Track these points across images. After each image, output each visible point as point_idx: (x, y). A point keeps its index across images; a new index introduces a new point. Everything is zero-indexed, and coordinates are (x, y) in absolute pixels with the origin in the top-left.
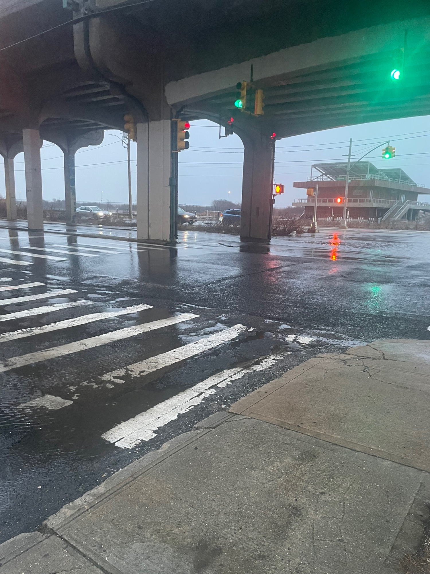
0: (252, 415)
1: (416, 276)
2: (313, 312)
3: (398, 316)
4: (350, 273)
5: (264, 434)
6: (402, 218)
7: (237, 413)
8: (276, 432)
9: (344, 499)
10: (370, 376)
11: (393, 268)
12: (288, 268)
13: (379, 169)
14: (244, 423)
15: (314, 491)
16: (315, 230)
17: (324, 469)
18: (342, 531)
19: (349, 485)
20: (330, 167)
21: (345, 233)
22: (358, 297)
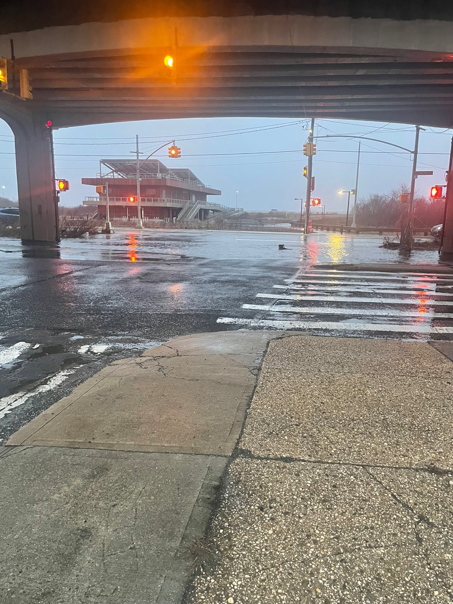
0: (34, 443)
1: (206, 273)
2: (108, 318)
3: (191, 312)
4: (146, 274)
5: (50, 460)
6: (195, 218)
7: (17, 445)
8: (64, 455)
9: (136, 504)
10: (165, 374)
11: (186, 266)
12: (79, 272)
13: (168, 168)
14: (25, 454)
15: (105, 506)
16: (110, 230)
17: (116, 480)
18: (134, 538)
19: (141, 489)
20: (120, 164)
21: (142, 233)
22: (154, 298)
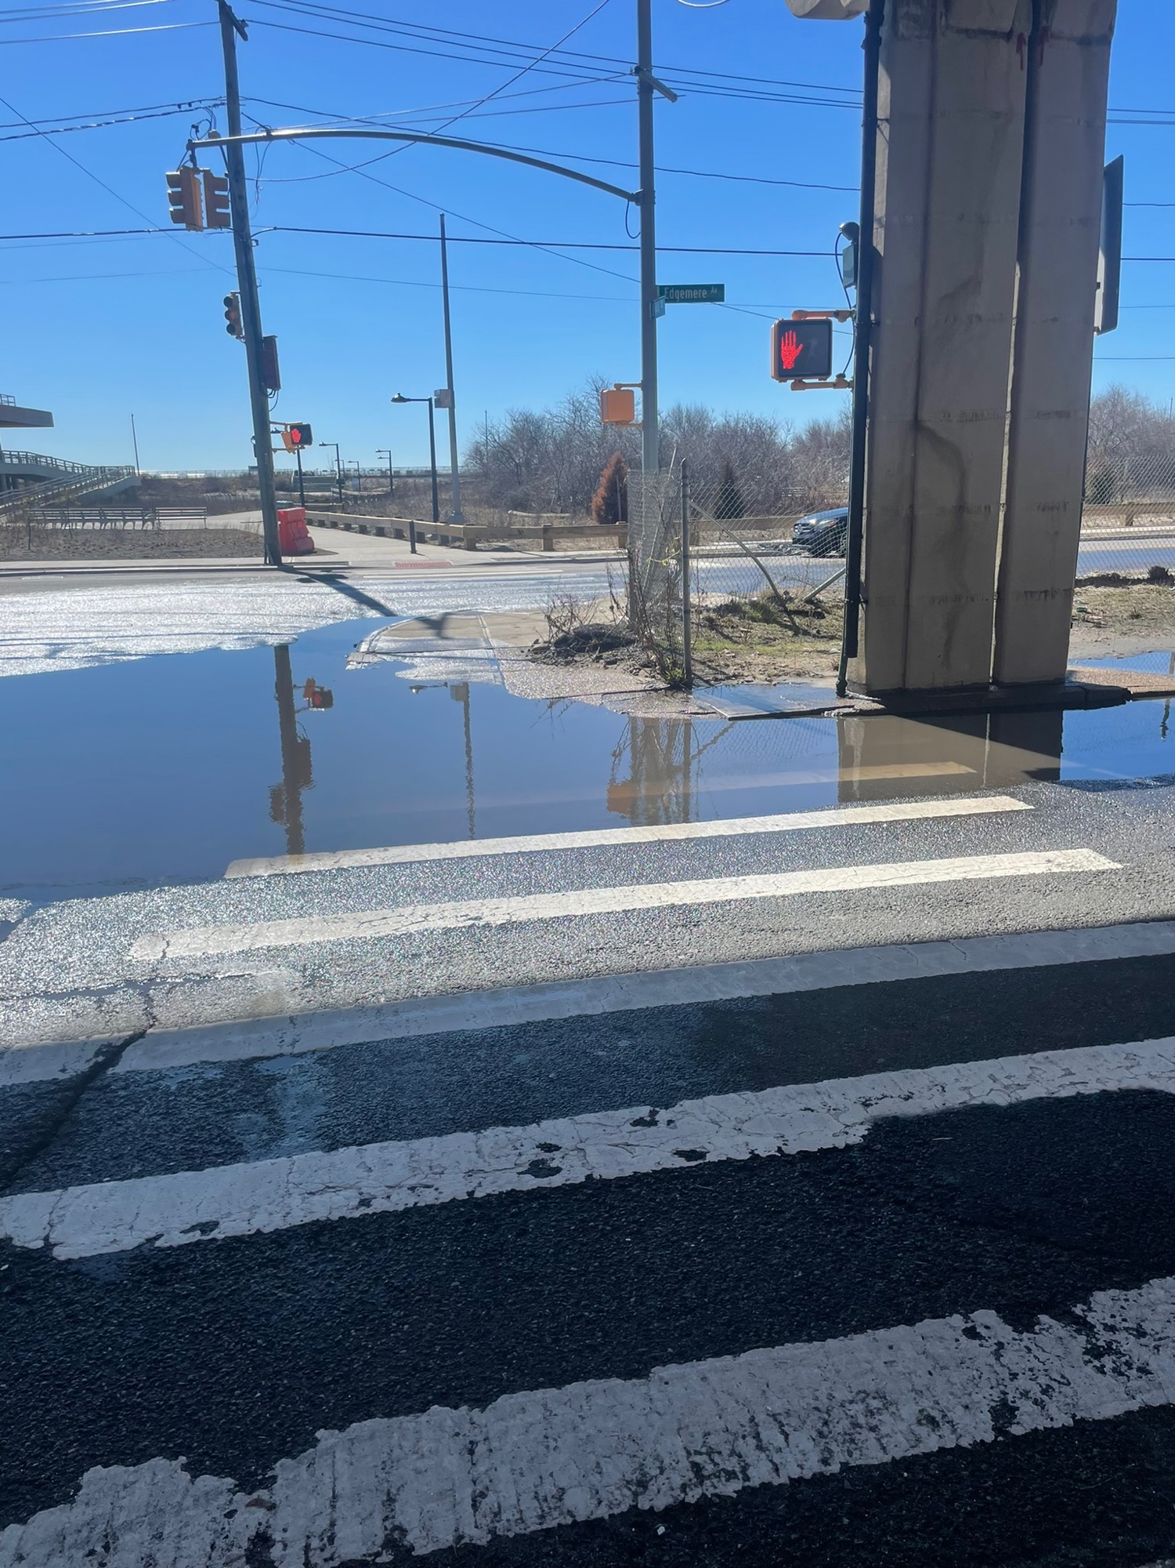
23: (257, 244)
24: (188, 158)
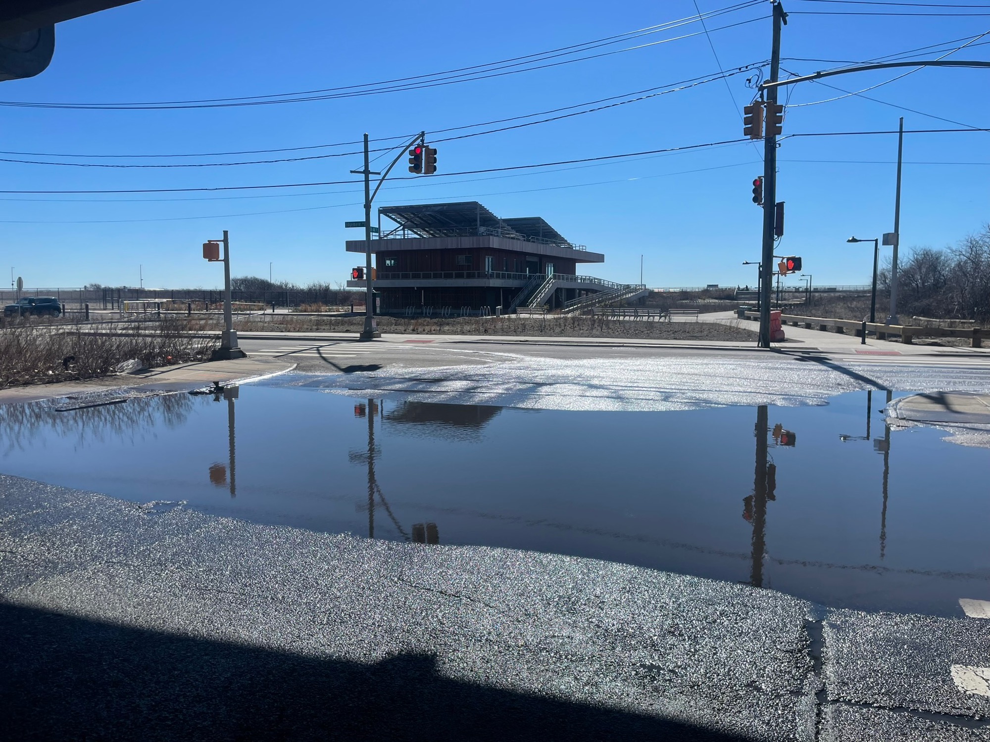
20: (412, 213)
23: (780, 146)
24: (759, 95)
